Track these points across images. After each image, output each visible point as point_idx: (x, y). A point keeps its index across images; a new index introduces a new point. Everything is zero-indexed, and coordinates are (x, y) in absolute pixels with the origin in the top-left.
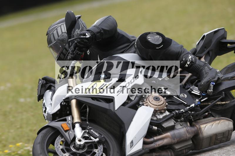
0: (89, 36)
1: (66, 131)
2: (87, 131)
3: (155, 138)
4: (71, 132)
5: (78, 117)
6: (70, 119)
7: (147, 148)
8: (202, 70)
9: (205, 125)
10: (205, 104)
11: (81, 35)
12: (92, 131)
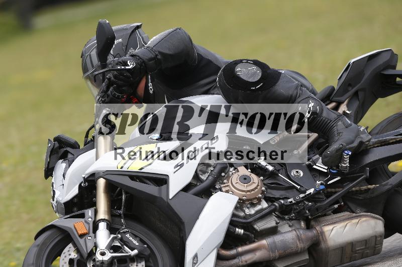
1: (82, 236)
2: (119, 236)
3: (240, 249)
4: (89, 238)
5: (106, 209)
6: (90, 214)
8: (332, 127)
11: (119, 63)
12: (128, 235)
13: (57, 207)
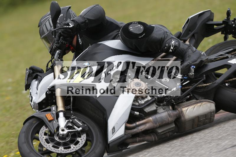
0: (72, 25)
1: (50, 121)
2: (71, 120)
3: (138, 123)
4: (55, 122)
5: (62, 105)
6: (54, 109)
7: (129, 133)
9: (186, 108)
10: (186, 88)
12: (76, 120)
13: (34, 105)
